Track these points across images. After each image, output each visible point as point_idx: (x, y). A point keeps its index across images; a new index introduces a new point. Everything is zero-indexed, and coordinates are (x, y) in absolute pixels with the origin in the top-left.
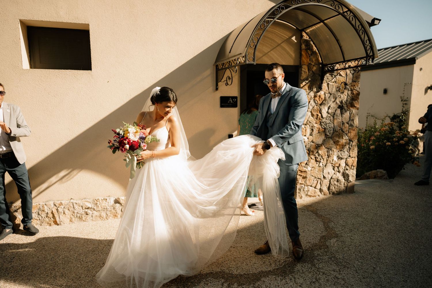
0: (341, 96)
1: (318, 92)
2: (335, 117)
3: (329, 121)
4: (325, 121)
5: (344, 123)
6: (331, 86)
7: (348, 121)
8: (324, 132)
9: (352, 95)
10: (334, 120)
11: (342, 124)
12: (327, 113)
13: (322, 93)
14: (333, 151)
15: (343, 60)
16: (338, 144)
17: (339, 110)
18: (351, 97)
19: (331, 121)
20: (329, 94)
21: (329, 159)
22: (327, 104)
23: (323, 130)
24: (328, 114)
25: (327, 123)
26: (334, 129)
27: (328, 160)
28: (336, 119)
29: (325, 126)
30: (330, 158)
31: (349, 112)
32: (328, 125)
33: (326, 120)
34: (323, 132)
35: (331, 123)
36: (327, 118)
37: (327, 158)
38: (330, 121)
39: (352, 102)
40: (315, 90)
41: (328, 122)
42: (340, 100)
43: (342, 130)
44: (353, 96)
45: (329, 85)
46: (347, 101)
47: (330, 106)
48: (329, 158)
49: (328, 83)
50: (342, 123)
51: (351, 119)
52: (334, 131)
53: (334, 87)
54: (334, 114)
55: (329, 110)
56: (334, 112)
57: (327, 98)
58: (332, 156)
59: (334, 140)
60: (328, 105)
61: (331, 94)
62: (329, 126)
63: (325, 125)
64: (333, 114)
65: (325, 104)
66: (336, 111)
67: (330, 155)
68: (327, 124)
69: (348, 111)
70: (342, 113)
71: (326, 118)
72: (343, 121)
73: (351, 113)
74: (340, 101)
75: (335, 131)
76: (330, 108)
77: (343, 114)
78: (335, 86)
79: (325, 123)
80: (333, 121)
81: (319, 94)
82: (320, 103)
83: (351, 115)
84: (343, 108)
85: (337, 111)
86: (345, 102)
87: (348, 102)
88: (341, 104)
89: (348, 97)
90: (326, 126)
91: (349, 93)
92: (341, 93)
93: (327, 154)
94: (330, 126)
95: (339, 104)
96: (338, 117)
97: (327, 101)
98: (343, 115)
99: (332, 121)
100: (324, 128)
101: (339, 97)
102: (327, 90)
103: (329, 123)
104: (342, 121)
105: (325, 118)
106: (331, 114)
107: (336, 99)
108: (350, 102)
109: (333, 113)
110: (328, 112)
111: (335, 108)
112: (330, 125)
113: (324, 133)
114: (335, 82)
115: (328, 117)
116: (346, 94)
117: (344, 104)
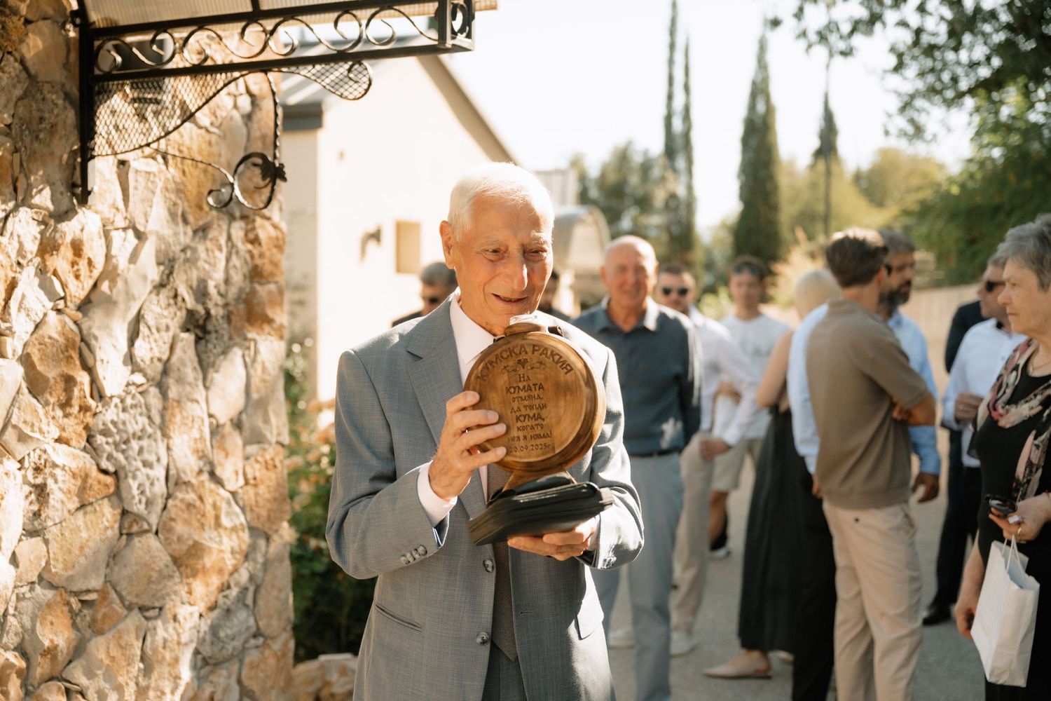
0: (194, 250)
1: (63, 215)
2: (173, 393)
3: (139, 419)
4: (113, 423)
5: (218, 426)
6: (141, 180)
7: (241, 413)
8: (114, 498)
9: (250, 247)
10: (165, 408)
11: (213, 433)
12: (125, 363)
13: (85, 223)
14: (175, 619)
15: (249, 9)
16: (199, 566)
17: (188, 337)
18: (248, 258)
19: (149, 418)
20: (130, 232)
21: (153, 684)
22: (121, 306)
23: (106, 485)
24: (133, 372)
25: (131, 431)
26: (173, 472)
27: (147, 688)
28: (179, 402)
29: (120, 457)
30: (161, 677)
31: (243, 356)
32: (135, 445)
33: (123, 416)
34: (108, 497)
35: (150, 430)
36: (129, 401)
37: (140, 679)
38: (146, 421)
39: (253, 292)
40: (44, 198)
41: (138, 428)
42: (195, 275)
43: (212, 474)
44: (256, 252)
45: (131, 176)
46: (227, 281)
47: (139, 318)
48: (155, 675)
49: (121, 157)
50: (211, 424)
51: (255, 396)
52: (171, 483)
53: (158, 191)
54: (165, 372)
55: (139, 343)
56: (165, 357)
57: (122, 261)
58: (168, 655)
59: (176, 546)
60: (128, 309)
61: (140, 236)
62: (141, 451)
63: (116, 445)
64: (159, 366)
65: (115, 303)
66: (172, 348)
67: (160, 649)
68: (126, 442)
69: (235, 345)
70: (205, 366)
71: (122, 401)
72: (212, 411)
73: (254, 361)
74: (195, 284)
75: (176, 484)
76: (143, 328)
77: (211, 370)
78: (160, 184)
79: (119, 431)
80: (162, 416)
81: (69, 229)
82: (82, 294)
83: (252, 372)
84: (210, 327)
85: (178, 351)
86: (220, 294)
87: (233, 292)
88: (197, 300)
89: (234, 258)
90: (126, 458)
91: (233, 232)
92: (195, 232)
93: (139, 652)
94: (146, 456)
95: (190, 302)
96: (188, 388)
97: (126, 282)
98: (212, 375)
99: (157, 420)
100: (112, 469)
101: (189, 253)
102: (121, 205)
103: (143, 430)
104: (210, 416)
105: (116, 400)
106: (149, 372)
107: (171, 273)
108: (241, 290)
109: (160, 360)
110: (130, 359)
111: (168, 328)
112: (145, 443)
113: (112, 506)
114: (159, 158)
115: (133, 389)
116: (223, 241)
117: (216, 305)
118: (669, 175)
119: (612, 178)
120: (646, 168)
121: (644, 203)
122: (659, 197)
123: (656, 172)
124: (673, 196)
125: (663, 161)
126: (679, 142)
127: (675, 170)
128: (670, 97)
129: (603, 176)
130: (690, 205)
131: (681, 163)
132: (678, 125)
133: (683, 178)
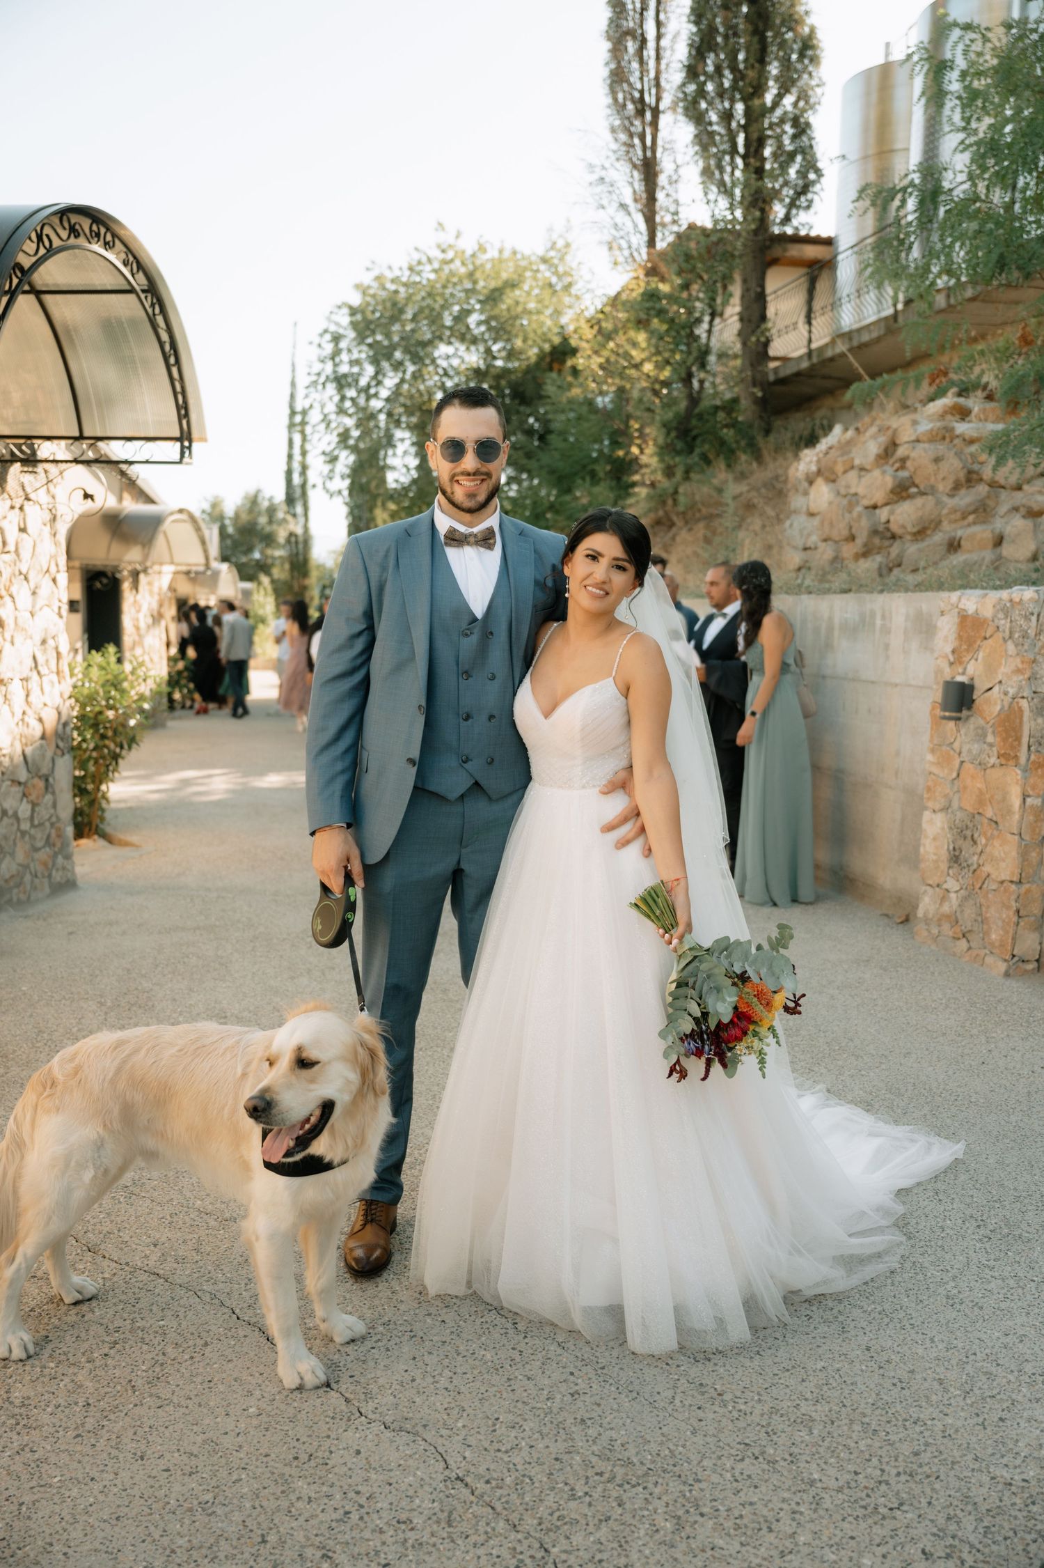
118: (289, 518)
119: (244, 517)
120: (271, 510)
121: (269, 539)
122: (282, 536)
123: (280, 515)
124: (291, 534)
125: (284, 507)
126: (298, 492)
127: (294, 515)
128: (290, 457)
129: (237, 515)
130: (306, 541)
131: (299, 509)
132: (296, 479)
133: (302, 520)
